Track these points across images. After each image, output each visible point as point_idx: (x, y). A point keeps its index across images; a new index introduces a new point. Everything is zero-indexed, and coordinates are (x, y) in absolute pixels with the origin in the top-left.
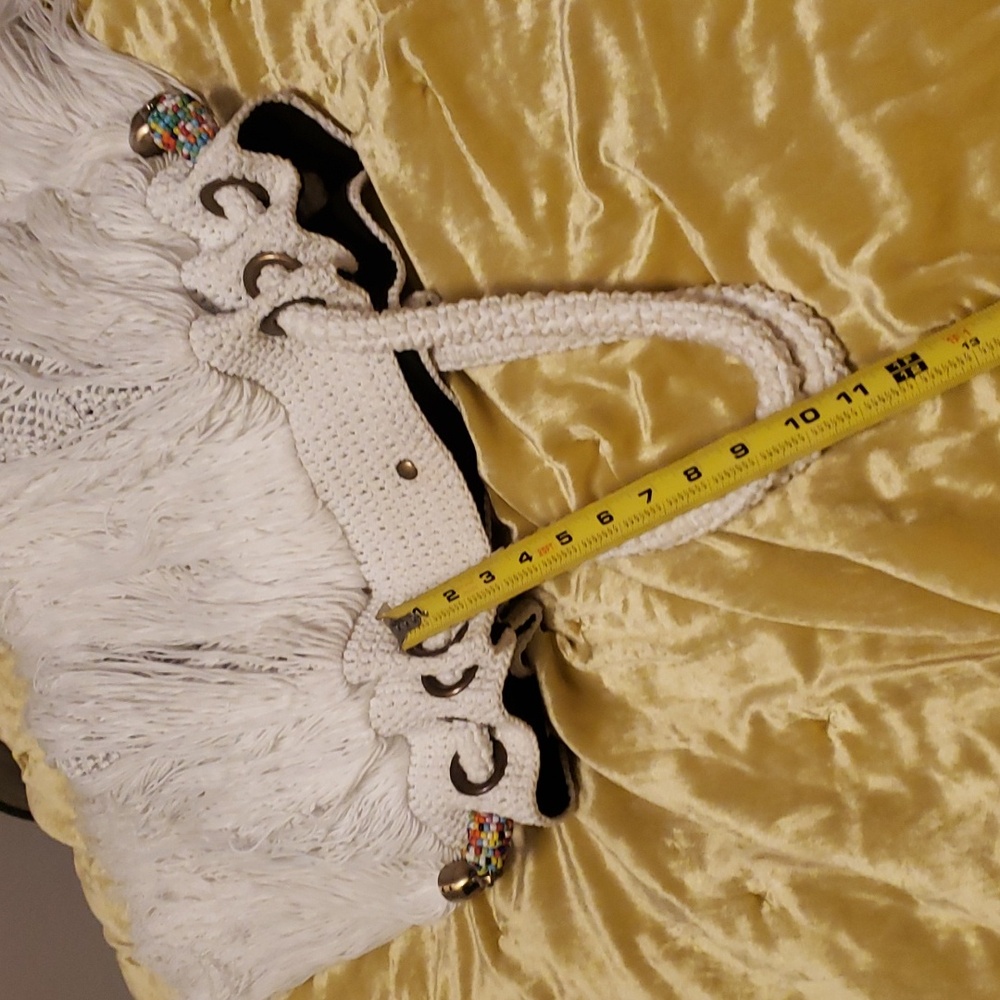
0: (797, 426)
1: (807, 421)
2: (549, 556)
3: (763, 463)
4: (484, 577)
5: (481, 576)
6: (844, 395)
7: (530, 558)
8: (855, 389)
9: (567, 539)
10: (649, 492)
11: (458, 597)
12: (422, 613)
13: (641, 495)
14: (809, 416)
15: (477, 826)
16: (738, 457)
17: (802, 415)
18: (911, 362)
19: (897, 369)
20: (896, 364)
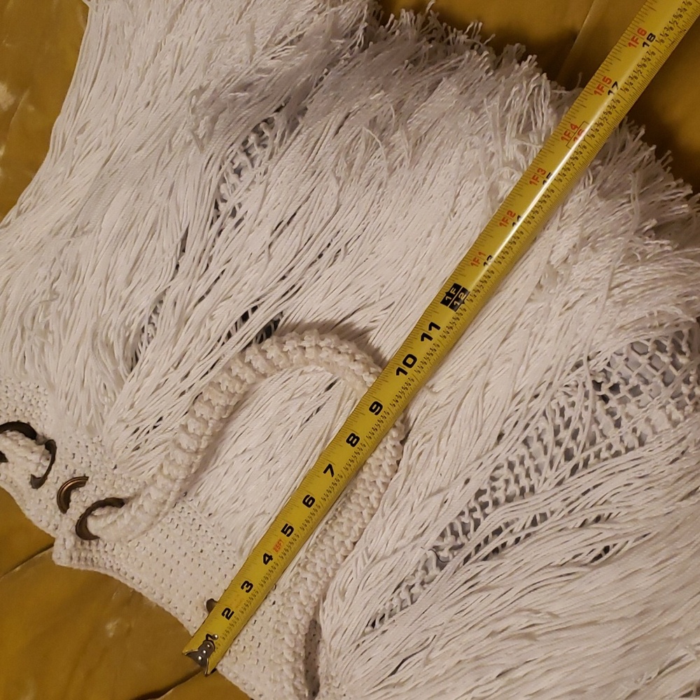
0: (405, 373)
1: (410, 366)
2: (282, 550)
3: (394, 410)
4: (245, 589)
5: (242, 588)
6: (424, 336)
7: (270, 558)
8: (430, 329)
9: (290, 530)
10: (330, 467)
11: (233, 613)
12: (213, 637)
13: (325, 472)
14: (410, 361)
16: (377, 414)
17: (405, 362)
18: (456, 292)
19: (449, 301)
20: (447, 297)
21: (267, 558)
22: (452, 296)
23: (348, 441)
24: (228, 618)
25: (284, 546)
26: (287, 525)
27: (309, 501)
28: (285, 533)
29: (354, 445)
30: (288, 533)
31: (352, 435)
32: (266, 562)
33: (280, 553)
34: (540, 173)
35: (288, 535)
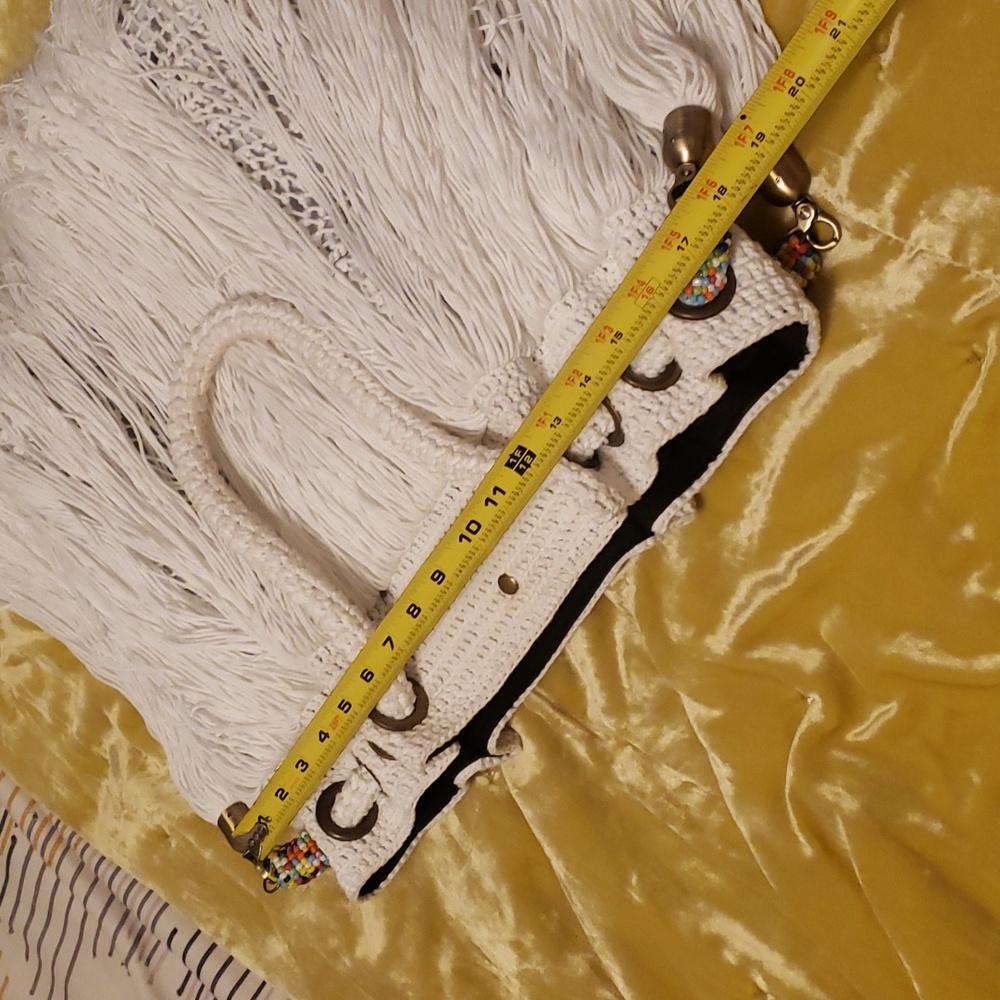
1: (474, 533)
2: (339, 727)
5: (297, 766)
7: (327, 735)
8: (495, 493)
9: (347, 706)
10: (389, 639)
11: (287, 793)
12: (266, 819)
13: (384, 644)
14: (474, 527)
15: (305, 850)
16: (439, 583)
17: (468, 528)
18: (522, 454)
19: (514, 464)
20: (511, 460)
21: (323, 736)
22: (518, 459)
23: (408, 611)
24: (283, 799)
25: (341, 724)
26: (343, 701)
27: (367, 675)
28: (342, 709)
29: (415, 617)
30: (346, 709)
31: (413, 605)
32: (322, 740)
33: (337, 731)
34: (607, 331)
35: (346, 712)
